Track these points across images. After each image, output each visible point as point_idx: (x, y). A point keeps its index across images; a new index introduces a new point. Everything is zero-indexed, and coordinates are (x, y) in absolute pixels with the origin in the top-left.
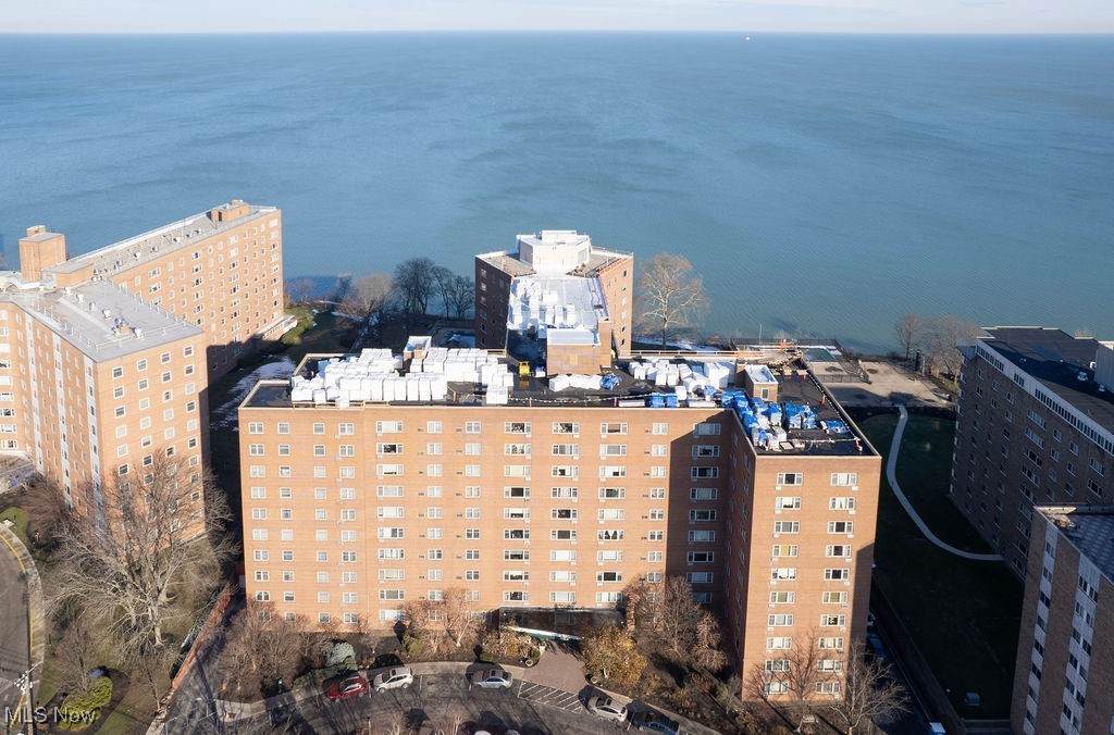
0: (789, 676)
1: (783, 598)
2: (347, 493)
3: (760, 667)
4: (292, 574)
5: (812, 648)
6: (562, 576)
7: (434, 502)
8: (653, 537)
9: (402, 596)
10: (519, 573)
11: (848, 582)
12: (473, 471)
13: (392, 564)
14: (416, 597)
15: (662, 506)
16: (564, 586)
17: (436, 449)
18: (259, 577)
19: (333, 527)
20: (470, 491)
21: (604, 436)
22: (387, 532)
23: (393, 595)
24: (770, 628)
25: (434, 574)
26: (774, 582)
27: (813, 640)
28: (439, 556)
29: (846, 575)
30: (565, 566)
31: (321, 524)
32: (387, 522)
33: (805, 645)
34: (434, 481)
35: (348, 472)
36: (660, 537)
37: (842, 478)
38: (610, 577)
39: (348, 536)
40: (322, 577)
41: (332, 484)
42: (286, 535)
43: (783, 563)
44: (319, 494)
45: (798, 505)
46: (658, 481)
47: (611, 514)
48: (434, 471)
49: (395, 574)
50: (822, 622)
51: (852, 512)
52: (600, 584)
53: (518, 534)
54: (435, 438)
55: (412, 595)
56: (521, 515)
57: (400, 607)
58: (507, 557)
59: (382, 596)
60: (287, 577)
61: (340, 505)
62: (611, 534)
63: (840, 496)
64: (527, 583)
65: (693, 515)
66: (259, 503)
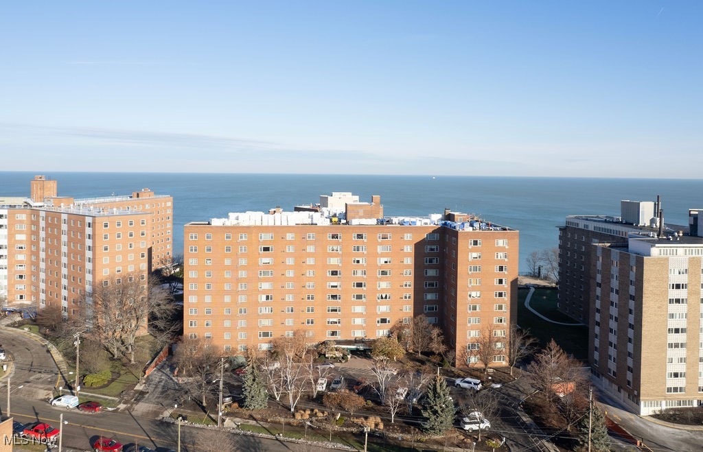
0: (479, 352)
1: (475, 308)
2: (242, 274)
3: (464, 348)
4: (210, 322)
5: (490, 336)
6: (358, 321)
7: (290, 279)
8: (406, 297)
9: (271, 336)
10: (335, 320)
11: (507, 299)
12: (310, 261)
13: (266, 317)
14: (279, 336)
15: (411, 281)
16: (360, 327)
17: (291, 249)
18: (191, 325)
19: (234, 293)
20: (309, 273)
21: (380, 240)
22: (264, 298)
23: (266, 334)
24: (469, 325)
25: (289, 322)
26: (469, 299)
27: (490, 332)
28: (292, 311)
29: (505, 295)
30: (360, 315)
31: (227, 293)
32: (264, 292)
33: (487, 334)
34: (290, 267)
35: (243, 262)
36: (409, 297)
37: (501, 243)
38: (384, 321)
39: (242, 299)
40: (227, 324)
41: (235, 268)
42: (208, 299)
43: (474, 289)
44: (227, 276)
45: (480, 257)
46: (407, 266)
47: (384, 285)
48: (290, 261)
49: (266, 323)
50: (495, 322)
51: (506, 260)
52: (379, 325)
53: (334, 297)
54: (291, 242)
55: (276, 334)
56: (336, 287)
57: (270, 342)
58: (329, 311)
59: (260, 336)
60: (207, 325)
61: (238, 280)
62: (384, 296)
63: (500, 252)
64: (339, 325)
65: (426, 285)
66: (194, 280)
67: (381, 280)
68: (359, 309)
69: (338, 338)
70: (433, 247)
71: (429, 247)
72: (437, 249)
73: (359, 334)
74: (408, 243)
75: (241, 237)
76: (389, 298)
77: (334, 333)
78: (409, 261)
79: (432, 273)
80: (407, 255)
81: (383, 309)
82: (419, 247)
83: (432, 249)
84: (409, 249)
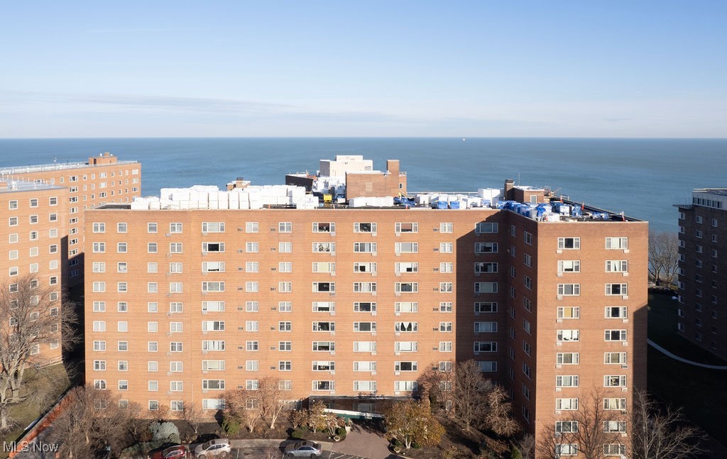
0: (577, 437)
1: (568, 359)
2: (176, 287)
3: (550, 429)
4: (126, 364)
5: (597, 408)
6: (364, 366)
7: (252, 296)
8: (443, 328)
9: (223, 387)
10: (326, 363)
11: (627, 343)
12: (285, 267)
13: (214, 356)
14: (235, 388)
15: (450, 299)
16: (366, 376)
17: (252, 248)
18: (97, 367)
19: (163, 318)
20: (283, 287)
21: (399, 234)
22: (210, 326)
23: (214, 384)
24: (559, 389)
25: (251, 365)
26: (559, 343)
27: (597, 401)
28: (256, 347)
29: (624, 336)
30: (366, 356)
31: (153, 317)
32: (211, 316)
33: (591, 405)
34: (252, 277)
35: (177, 268)
36: (449, 328)
37: (615, 243)
38: (406, 366)
39: (175, 327)
40: (153, 366)
41: (163, 277)
42: (122, 327)
43: (567, 325)
44: (152, 289)
45: (577, 268)
46: (446, 276)
47: (406, 307)
48: (251, 267)
49: (216, 365)
50: (605, 383)
51: (626, 274)
52: (398, 373)
53: (324, 326)
54: (252, 237)
55: (231, 385)
56: (327, 309)
57: (221, 397)
58: (315, 349)
59: (205, 386)
60: (122, 367)
61: (170, 298)
62: (406, 326)
63: (614, 259)
64: (333, 372)
65: (477, 307)
66: (100, 297)
67: (401, 299)
68: (365, 346)
69: (332, 393)
70: (488, 245)
71: (481, 245)
72: (495, 249)
73: (365, 388)
74: (446, 238)
75: (174, 229)
76: (415, 329)
77: (323, 385)
78: (449, 268)
79: (486, 288)
80: (445, 258)
81: (405, 346)
82: (464, 245)
83: (487, 249)
84: (448, 248)
